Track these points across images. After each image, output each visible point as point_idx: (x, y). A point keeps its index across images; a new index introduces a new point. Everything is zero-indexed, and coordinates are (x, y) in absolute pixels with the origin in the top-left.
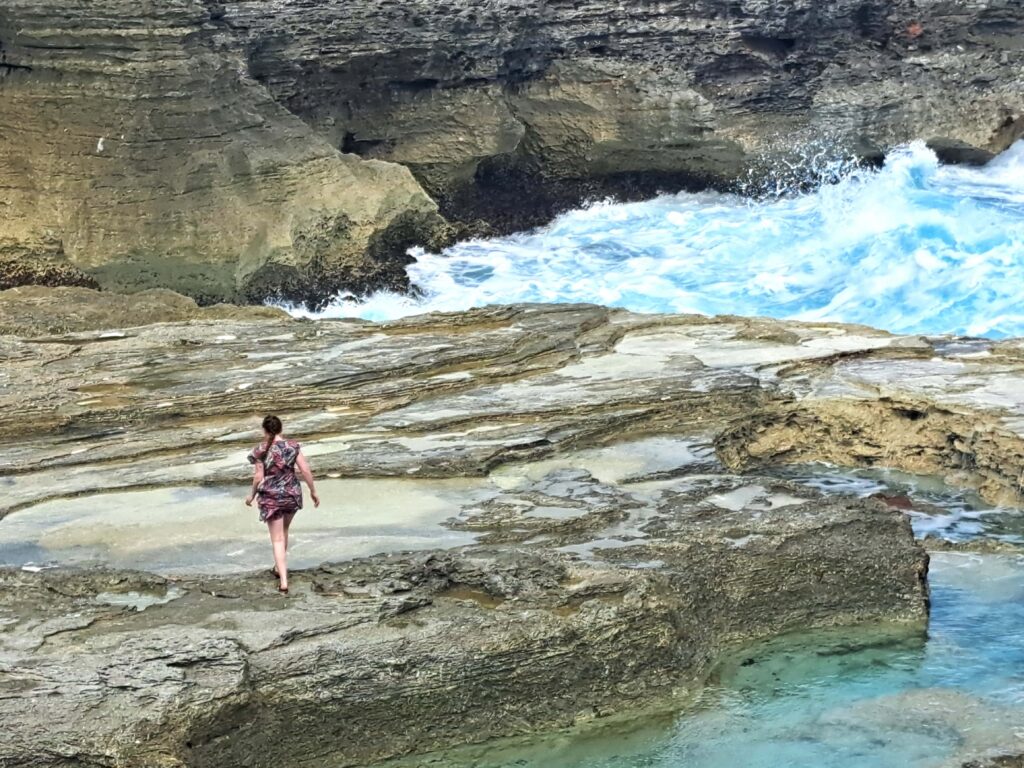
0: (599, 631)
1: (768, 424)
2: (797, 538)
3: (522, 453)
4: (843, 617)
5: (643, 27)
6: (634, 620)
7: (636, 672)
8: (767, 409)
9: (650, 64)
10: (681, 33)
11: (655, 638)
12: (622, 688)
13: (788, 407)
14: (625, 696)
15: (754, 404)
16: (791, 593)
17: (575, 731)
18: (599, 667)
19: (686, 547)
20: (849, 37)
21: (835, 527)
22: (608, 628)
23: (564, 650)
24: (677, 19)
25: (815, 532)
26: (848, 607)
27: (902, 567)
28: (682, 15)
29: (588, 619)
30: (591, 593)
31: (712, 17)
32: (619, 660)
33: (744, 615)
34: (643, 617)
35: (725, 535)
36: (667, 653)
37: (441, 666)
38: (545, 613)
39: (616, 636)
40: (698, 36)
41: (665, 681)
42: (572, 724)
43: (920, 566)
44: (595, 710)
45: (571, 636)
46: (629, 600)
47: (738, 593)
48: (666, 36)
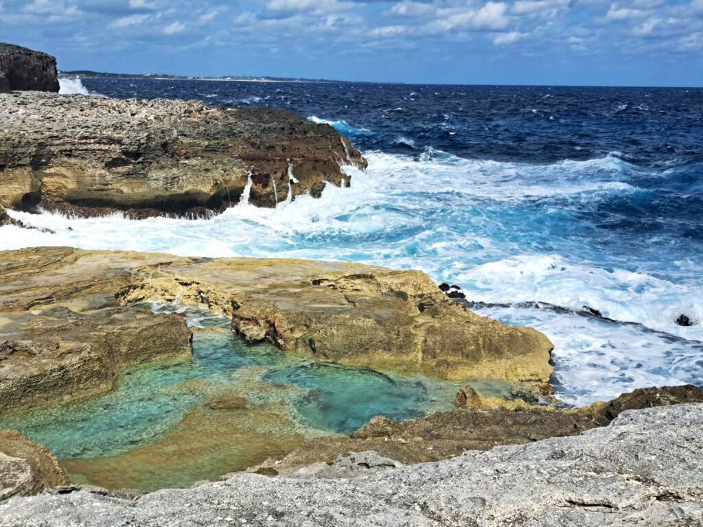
0: (73, 366)
1: (134, 289)
2: (146, 329)
3: (41, 301)
4: (163, 356)
5: (85, 147)
6: (85, 361)
7: (86, 380)
8: (134, 284)
9: (88, 161)
10: (99, 150)
11: (94, 367)
12: (81, 386)
13: (142, 283)
14: (82, 389)
15: (129, 281)
16: (143, 349)
18: (73, 379)
19: (104, 334)
20: (160, 153)
21: (159, 324)
22: (76, 364)
23: (59, 373)
24: (98, 145)
25: (152, 327)
26: (165, 352)
27: (183, 338)
28: (99, 143)
29: (68, 362)
30: (69, 352)
31: (111, 144)
32: (80, 376)
33: (127, 357)
34: (89, 360)
35: (119, 329)
36: (99, 372)
37: (11, 382)
38: (52, 360)
39: (79, 367)
40: (106, 151)
41: (98, 383)
42: (62, 400)
43: (190, 337)
44: (71, 394)
45: (63, 368)
46: (84, 354)
47: (124, 350)
48: (93, 151)
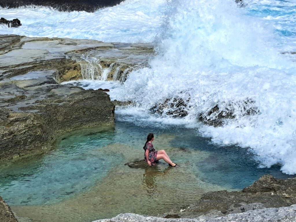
0: (20, 131)
1: (69, 69)
2: (78, 102)
4: (91, 125)
6: (30, 127)
7: (31, 143)
8: (68, 65)
11: (36, 133)
12: (27, 147)
13: (74, 64)
14: (28, 150)
15: (64, 63)
16: (76, 118)
17: (13, 161)
18: (20, 142)
19: (45, 106)
21: (88, 98)
22: (22, 130)
23: (9, 137)
25: (82, 100)
26: (92, 121)
27: (107, 109)
29: (16, 128)
30: (17, 120)
32: (26, 139)
33: (63, 125)
34: (33, 127)
35: (56, 102)
36: (40, 137)
38: (3, 127)
39: (25, 133)
41: (40, 145)
42: (12, 159)
43: (112, 109)
44: (19, 154)
45: (11, 133)
46: (28, 122)
47: (60, 119)
